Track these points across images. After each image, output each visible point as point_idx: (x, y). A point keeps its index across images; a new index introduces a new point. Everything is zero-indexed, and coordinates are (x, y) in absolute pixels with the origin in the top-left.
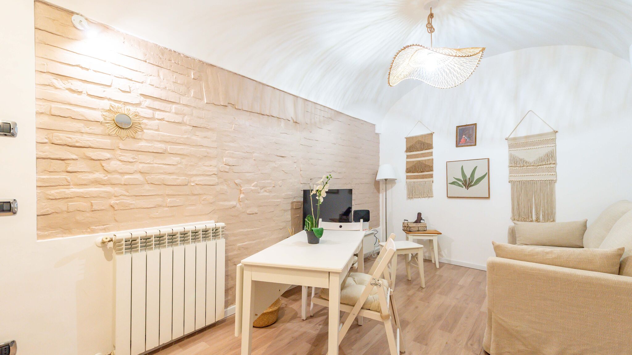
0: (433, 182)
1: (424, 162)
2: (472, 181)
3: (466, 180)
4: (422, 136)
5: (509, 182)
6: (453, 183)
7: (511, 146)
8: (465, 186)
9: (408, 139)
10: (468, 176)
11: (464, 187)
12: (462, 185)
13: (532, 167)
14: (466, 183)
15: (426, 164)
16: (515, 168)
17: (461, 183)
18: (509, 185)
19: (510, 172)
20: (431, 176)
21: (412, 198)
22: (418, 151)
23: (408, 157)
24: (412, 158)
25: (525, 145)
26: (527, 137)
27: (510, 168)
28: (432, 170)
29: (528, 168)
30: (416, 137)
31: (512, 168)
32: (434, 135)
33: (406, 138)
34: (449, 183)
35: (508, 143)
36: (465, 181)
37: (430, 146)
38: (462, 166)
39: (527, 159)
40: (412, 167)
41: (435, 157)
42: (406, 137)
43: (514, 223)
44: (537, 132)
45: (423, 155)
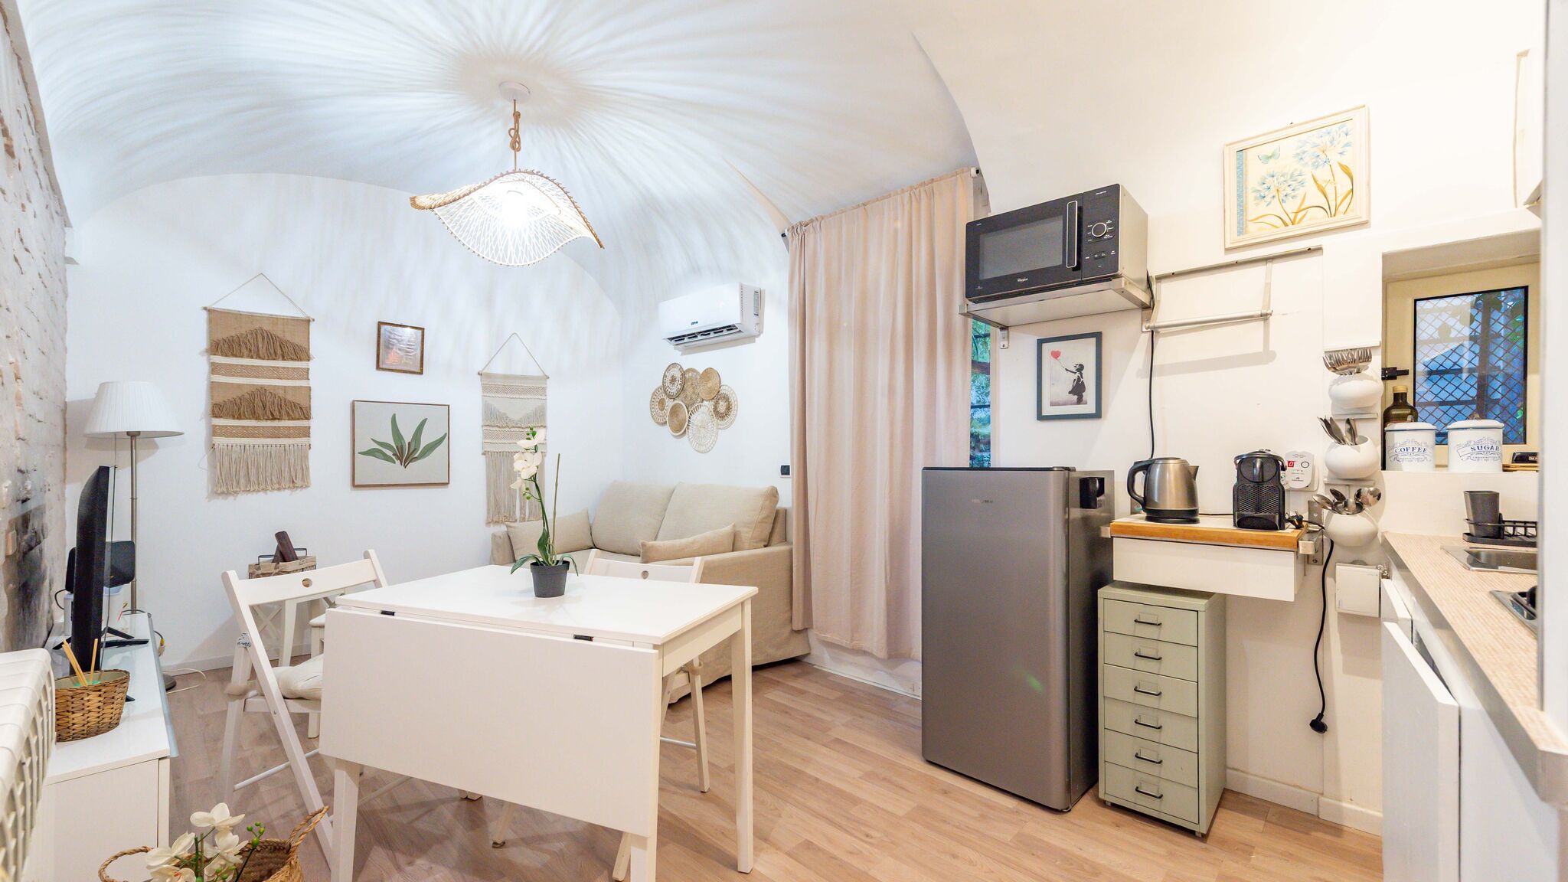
0: (310, 448)
1: (281, 393)
2: (415, 450)
3: (402, 446)
4: (275, 320)
5: (484, 454)
6: (371, 453)
7: (486, 388)
8: (398, 458)
9: (215, 316)
10: (408, 438)
11: (398, 462)
12: (394, 457)
13: (517, 429)
14: (402, 453)
15: (289, 397)
16: (494, 429)
17: (389, 453)
18: (482, 459)
19: (486, 435)
20: (306, 432)
21: (236, 492)
22: (260, 358)
23: (215, 369)
24: (233, 375)
25: (507, 389)
26: (506, 377)
27: (486, 428)
28: (307, 418)
29: (512, 429)
30: (251, 317)
31: (488, 428)
32: (312, 325)
33: (210, 311)
34: (359, 453)
35: (481, 381)
36: (401, 448)
37: (301, 353)
38: (394, 415)
39: (511, 416)
40: (234, 402)
41: (314, 382)
42: (208, 305)
43: (507, 526)
44: (518, 371)
45: (276, 373)
